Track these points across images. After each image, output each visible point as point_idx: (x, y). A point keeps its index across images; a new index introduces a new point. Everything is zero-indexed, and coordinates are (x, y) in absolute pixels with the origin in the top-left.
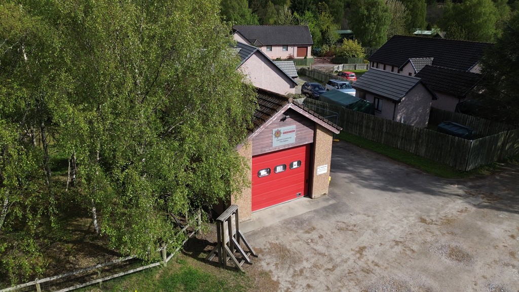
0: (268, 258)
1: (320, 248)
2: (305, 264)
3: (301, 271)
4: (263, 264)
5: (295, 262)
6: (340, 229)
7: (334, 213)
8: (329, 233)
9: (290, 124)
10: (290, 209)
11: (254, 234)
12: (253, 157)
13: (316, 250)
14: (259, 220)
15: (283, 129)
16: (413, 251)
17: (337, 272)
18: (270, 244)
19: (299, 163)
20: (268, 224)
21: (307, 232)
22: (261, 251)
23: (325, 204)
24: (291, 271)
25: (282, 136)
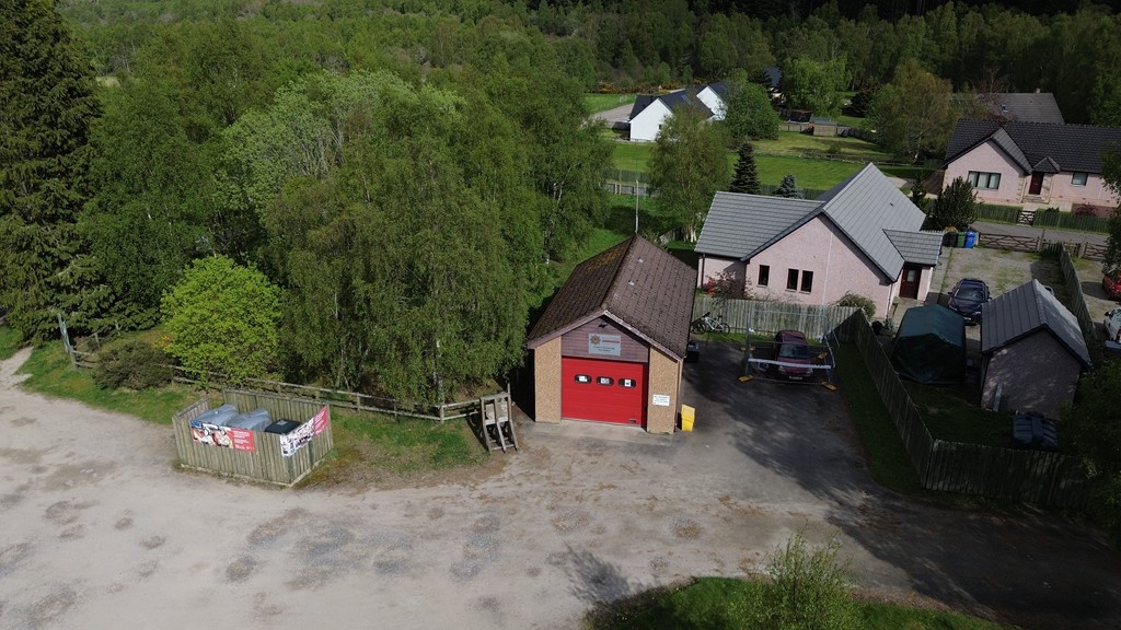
0: (523, 456)
1: (576, 469)
2: (544, 473)
3: (532, 475)
4: (515, 457)
5: (538, 467)
6: (624, 466)
7: (646, 453)
8: (608, 464)
9: (611, 333)
10: (610, 431)
11: (544, 436)
12: (563, 357)
13: (570, 468)
14: (565, 428)
15: (602, 337)
16: (651, 509)
17: (557, 488)
18: (544, 447)
19: (633, 383)
20: (566, 435)
21: (589, 455)
22: (527, 449)
23: (653, 442)
24: (524, 471)
25: (601, 344)
